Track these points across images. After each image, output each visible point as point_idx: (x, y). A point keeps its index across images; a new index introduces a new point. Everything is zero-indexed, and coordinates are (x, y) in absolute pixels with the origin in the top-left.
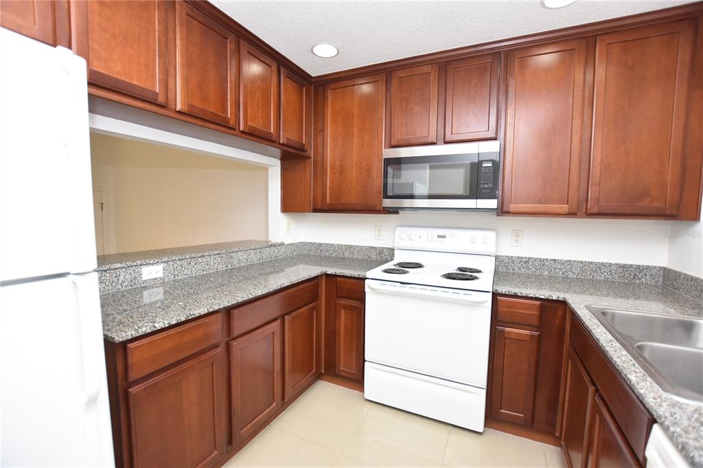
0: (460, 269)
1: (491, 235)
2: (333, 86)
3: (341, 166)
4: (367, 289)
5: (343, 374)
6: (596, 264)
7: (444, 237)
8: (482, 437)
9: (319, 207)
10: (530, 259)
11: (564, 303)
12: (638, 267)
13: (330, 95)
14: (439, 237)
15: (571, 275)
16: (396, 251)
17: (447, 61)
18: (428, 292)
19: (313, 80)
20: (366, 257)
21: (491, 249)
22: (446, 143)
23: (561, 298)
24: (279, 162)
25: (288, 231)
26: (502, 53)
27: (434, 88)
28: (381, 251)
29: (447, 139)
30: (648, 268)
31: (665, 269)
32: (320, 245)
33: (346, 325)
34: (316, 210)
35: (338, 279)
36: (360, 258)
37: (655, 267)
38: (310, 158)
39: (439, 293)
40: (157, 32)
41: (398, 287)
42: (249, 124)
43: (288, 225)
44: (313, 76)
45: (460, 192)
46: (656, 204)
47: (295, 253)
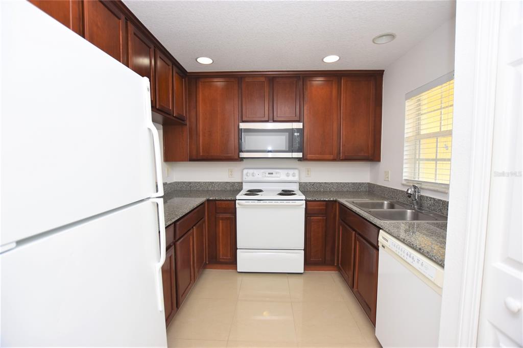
0: (283, 191)
1: (296, 172)
2: (202, 80)
3: (209, 132)
4: (237, 206)
5: (223, 261)
6: (343, 183)
7: (272, 174)
8: (303, 275)
9: (194, 157)
10: (314, 183)
11: (335, 201)
12: (359, 183)
13: (200, 85)
14: (269, 174)
15: (333, 190)
16: (243, 183)
17: (274, 77)
18: (273, 203)
19: (188, 74)
20: (224, 189)
21: (296, 178)
22: (274, 121)
23: (335, 199)
24: (162, 126)
25: (168, 174)
26: (301, 77)
27: (267, 90)
28: (233, 184)
29: (275, 119)
30: (363, 183)
31: (369, 183)
32: (190, 183)
33: (222, 229)
34: (192, 160)
35: (217, 202)
36: (220, 189)
37: (365, 183)
38: (186, 125)
39: (279, 203)
40: (121, 45)
41: (256, 203)
42: (161, 104)
43: (168, 170)
44: (188, 71)
45: (284, 149)
46: (366, 155)
47: (172, 189)
